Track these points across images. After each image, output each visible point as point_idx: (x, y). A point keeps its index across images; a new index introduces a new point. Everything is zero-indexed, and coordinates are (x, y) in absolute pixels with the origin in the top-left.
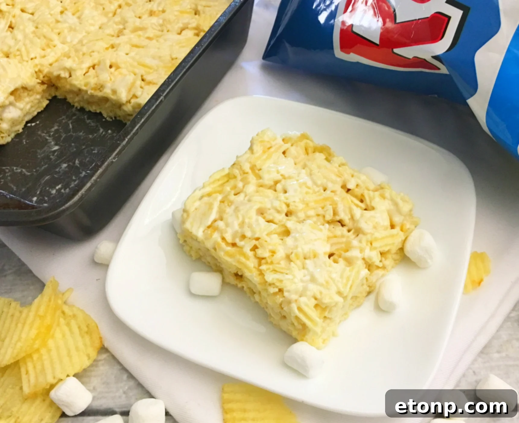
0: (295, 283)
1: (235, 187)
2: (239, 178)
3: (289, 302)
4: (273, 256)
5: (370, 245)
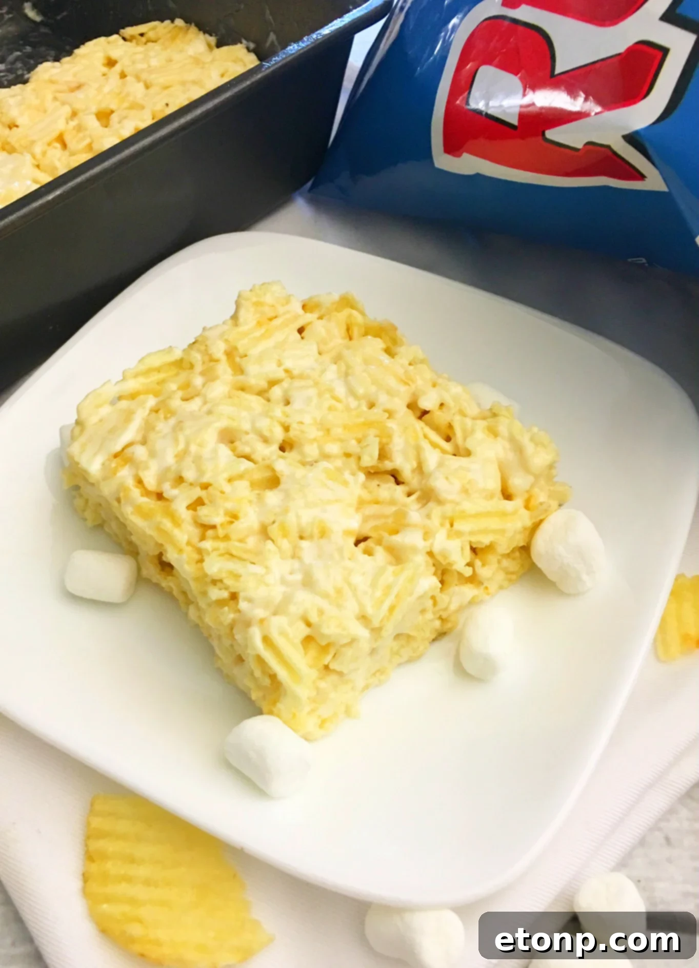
0: (267, 585)
1: (186, 386)
2: (199, 368)
3: (248, 624)
4: (232, 522)
5: (448, 525)
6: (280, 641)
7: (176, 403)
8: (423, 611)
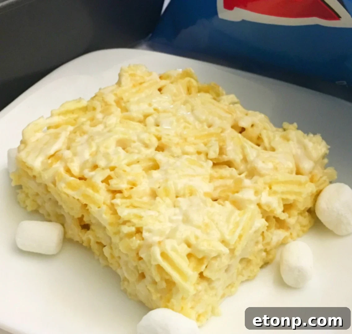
0: (160, 222)
1: (92, 119)
2: (99, 109)
3: (150, 246)
4: (132, 188)
5: (268, 189)
6: (172, 255)
7: (87, 127)
8: (257, 243)
